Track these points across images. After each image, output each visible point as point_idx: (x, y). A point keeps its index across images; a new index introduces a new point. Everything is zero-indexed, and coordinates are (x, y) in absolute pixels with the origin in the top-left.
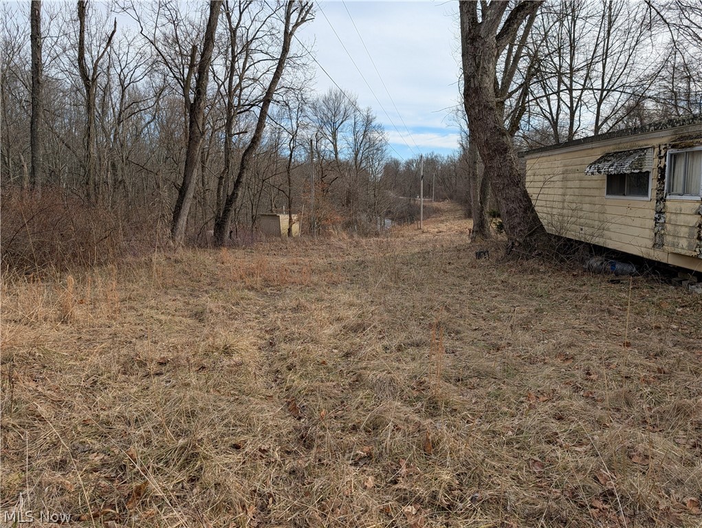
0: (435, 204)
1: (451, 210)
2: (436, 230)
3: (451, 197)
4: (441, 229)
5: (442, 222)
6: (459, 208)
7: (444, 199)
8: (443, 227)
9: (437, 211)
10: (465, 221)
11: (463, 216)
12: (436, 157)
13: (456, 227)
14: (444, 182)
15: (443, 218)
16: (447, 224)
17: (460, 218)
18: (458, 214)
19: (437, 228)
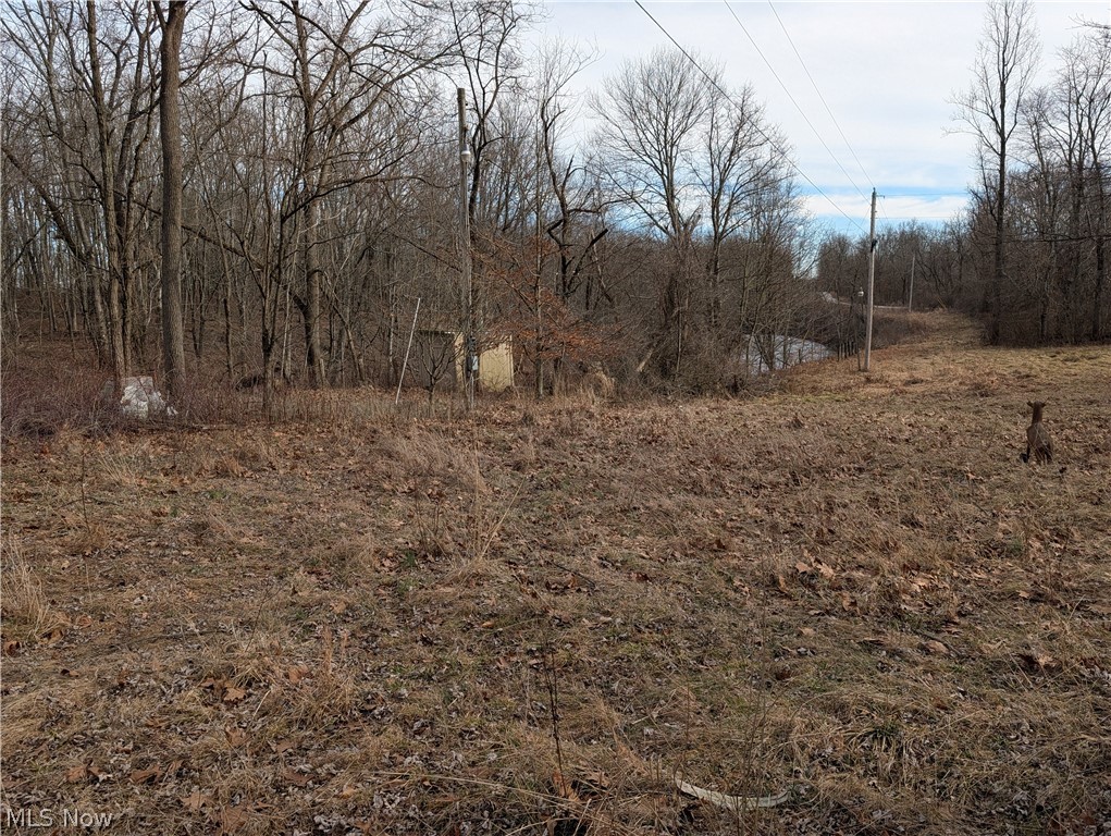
0: (913, 316)
1: (948, 328)
2: (905, 376)
3: (949, 303)
4: (918, 375)
5: (924, 353)
6: (966, 323)
7: (933, 307)
8: (924, 368)
9: (915, 329)
10: (981, 353)
11: (978, 341)
12: (919, 229)
13: (961, 371)
14: (935, 275)
15: (927, 344)
16: (937, 359)
17: (969, 346)
18: (964, 337)
19: (910, 368)
